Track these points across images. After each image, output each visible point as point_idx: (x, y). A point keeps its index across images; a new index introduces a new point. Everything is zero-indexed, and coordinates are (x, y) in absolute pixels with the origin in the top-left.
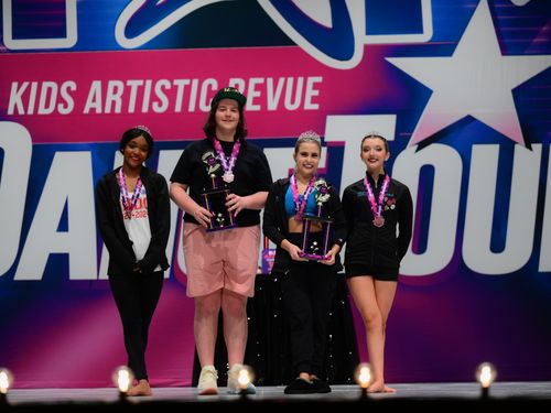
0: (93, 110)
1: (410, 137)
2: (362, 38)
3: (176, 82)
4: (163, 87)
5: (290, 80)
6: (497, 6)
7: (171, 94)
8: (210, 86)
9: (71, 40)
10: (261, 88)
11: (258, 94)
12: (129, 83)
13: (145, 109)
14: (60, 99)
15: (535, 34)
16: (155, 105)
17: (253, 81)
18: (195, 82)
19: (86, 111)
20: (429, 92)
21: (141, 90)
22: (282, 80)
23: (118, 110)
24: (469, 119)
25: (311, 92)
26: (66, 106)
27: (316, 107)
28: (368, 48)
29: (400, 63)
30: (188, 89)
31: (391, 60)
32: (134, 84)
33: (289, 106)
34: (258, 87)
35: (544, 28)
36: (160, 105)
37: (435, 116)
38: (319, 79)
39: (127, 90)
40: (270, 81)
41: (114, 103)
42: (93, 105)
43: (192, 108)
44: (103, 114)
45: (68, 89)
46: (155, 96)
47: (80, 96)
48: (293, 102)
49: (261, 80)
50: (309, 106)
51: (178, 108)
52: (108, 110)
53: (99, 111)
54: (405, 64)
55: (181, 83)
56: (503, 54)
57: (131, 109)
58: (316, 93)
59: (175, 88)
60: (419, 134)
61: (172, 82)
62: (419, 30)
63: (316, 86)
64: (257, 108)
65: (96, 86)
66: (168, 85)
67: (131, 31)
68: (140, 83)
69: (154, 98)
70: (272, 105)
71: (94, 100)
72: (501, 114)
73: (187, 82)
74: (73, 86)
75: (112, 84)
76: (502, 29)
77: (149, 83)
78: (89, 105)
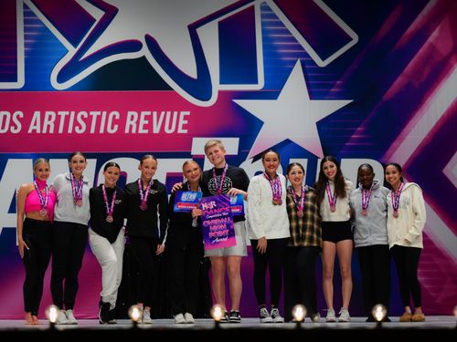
0: (34, 131)
1: (248, 153)
2: (217, 87)
3: (91, 113)
4: (82, 116)
5: (169, 113)
6: (307, 67)
7: (88, 121)
8: (114, 116)
9: (20, 83)
10: (149, 118)
11: (147, 122)
12: (60, 113)
13: (70, 131)
14: (12, 123)
15: (332, 86)
16: (77, 128)
17: (144, 114)
18: (105, 113)
19: (30, 131)
20: (262, 123)
21: (67, 118)
22: (163, 113)
23: (51, 131)
24: (288, 142)
25: (182, 122)
26: (16, 128)
27: (185, 131)
28: (221, 93)
29: (242, 103)
30: (99, 118)
31: (236, 101)
32: (63, 114)
33: (167, 131)
34: (146, 117)
35: (338, 82)
36: (80, 128)
37: (265, 139)
38: (188, 113)
39: (58, 118)
40: (155, 114)
41: (49, 126)
42: (35, 128)
43: (102, 131)
44: (41, 133)
45: (18, 116)
46: (77, 122)
47: (26, 122)
48: (170, 128)
49: (149, 113)
50: (181, 131)
51: (92, 131)
52: (44, 131)
53: (38, 131)
54: (246, 105)
55: (95, 114)
56: (311, 99)
57: (61, 131)
58: (186, 122)
59: (90, 117)
60: (254, 151)
61: (88, 113)
62: (255, 82)
63: (186, 117)
64: (146, 131)
65: (37, 114)
66: (86, 115)
67: (61, 78)
68: (67, 113)
69: (76, 123)
70: (156, 130)
71: (35, 124)
72: (309, 139)
73: (99, 113)
74: (21, 115)
75: (48, 114)
76: (311, 82)
77: (73, 113)
78: (32, 127)
